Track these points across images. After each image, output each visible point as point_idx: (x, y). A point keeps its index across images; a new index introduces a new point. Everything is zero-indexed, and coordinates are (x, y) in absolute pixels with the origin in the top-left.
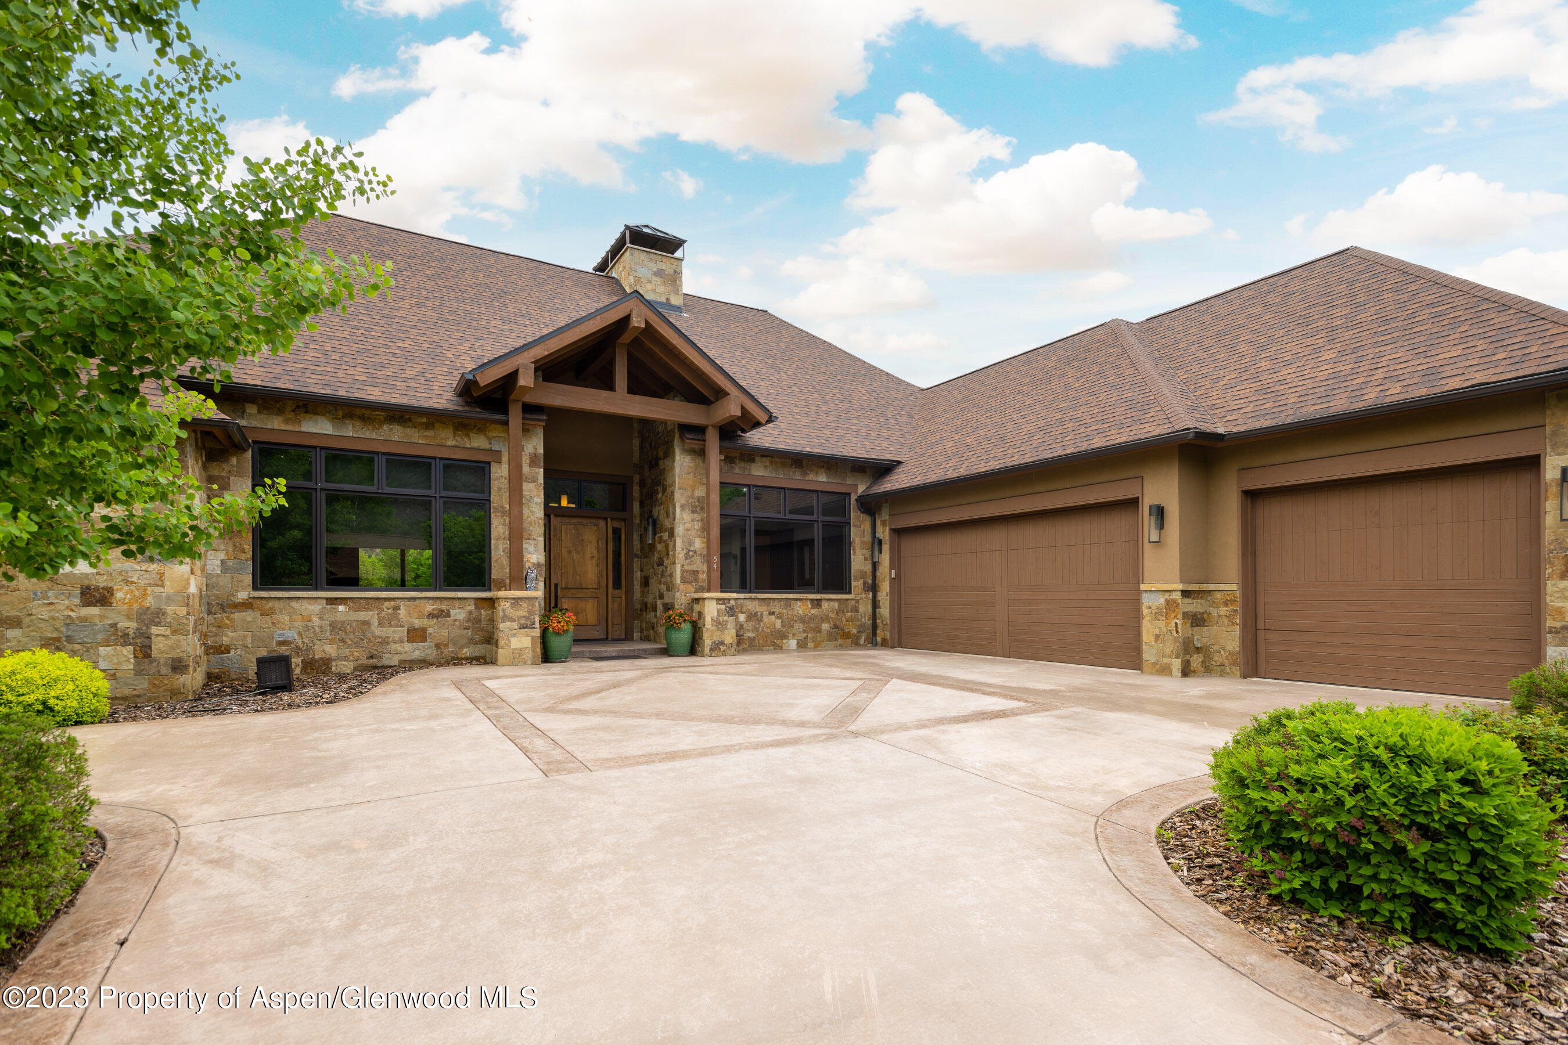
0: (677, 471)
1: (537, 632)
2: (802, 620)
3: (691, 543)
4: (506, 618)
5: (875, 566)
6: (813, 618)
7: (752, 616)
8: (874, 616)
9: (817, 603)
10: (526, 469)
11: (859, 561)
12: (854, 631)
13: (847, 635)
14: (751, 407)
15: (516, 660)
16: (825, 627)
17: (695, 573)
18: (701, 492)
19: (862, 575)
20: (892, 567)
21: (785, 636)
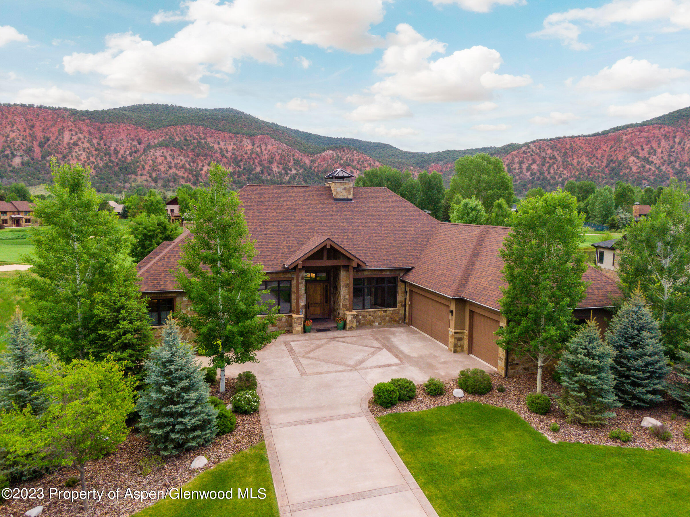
0: (341, 276)
1: (302, 326)
2: (380, 317)
3: (345, 296)
4: (295, 323)
5: (405, 299)
6: (383, 316)
7: (363, 316)
8: (405, 314)
9: (385, 311)
10: (300, 281)
11: (400, 297)
12: (398, 319)
13: (395, 321)
14: (360, 263)
15: (298, 333)
16: (388, 318)
17: (346, 305)
18: (348, 282)
19: (401, 302)
20: (409, 301)
21: (374, 322)
